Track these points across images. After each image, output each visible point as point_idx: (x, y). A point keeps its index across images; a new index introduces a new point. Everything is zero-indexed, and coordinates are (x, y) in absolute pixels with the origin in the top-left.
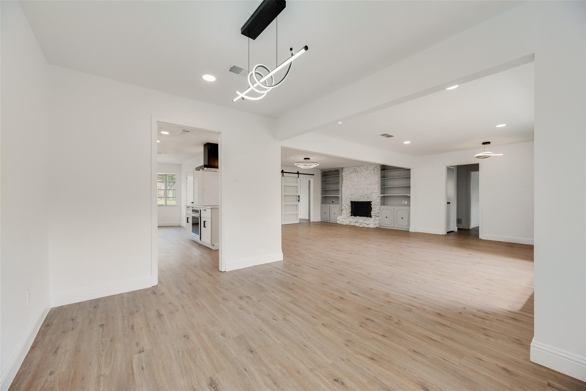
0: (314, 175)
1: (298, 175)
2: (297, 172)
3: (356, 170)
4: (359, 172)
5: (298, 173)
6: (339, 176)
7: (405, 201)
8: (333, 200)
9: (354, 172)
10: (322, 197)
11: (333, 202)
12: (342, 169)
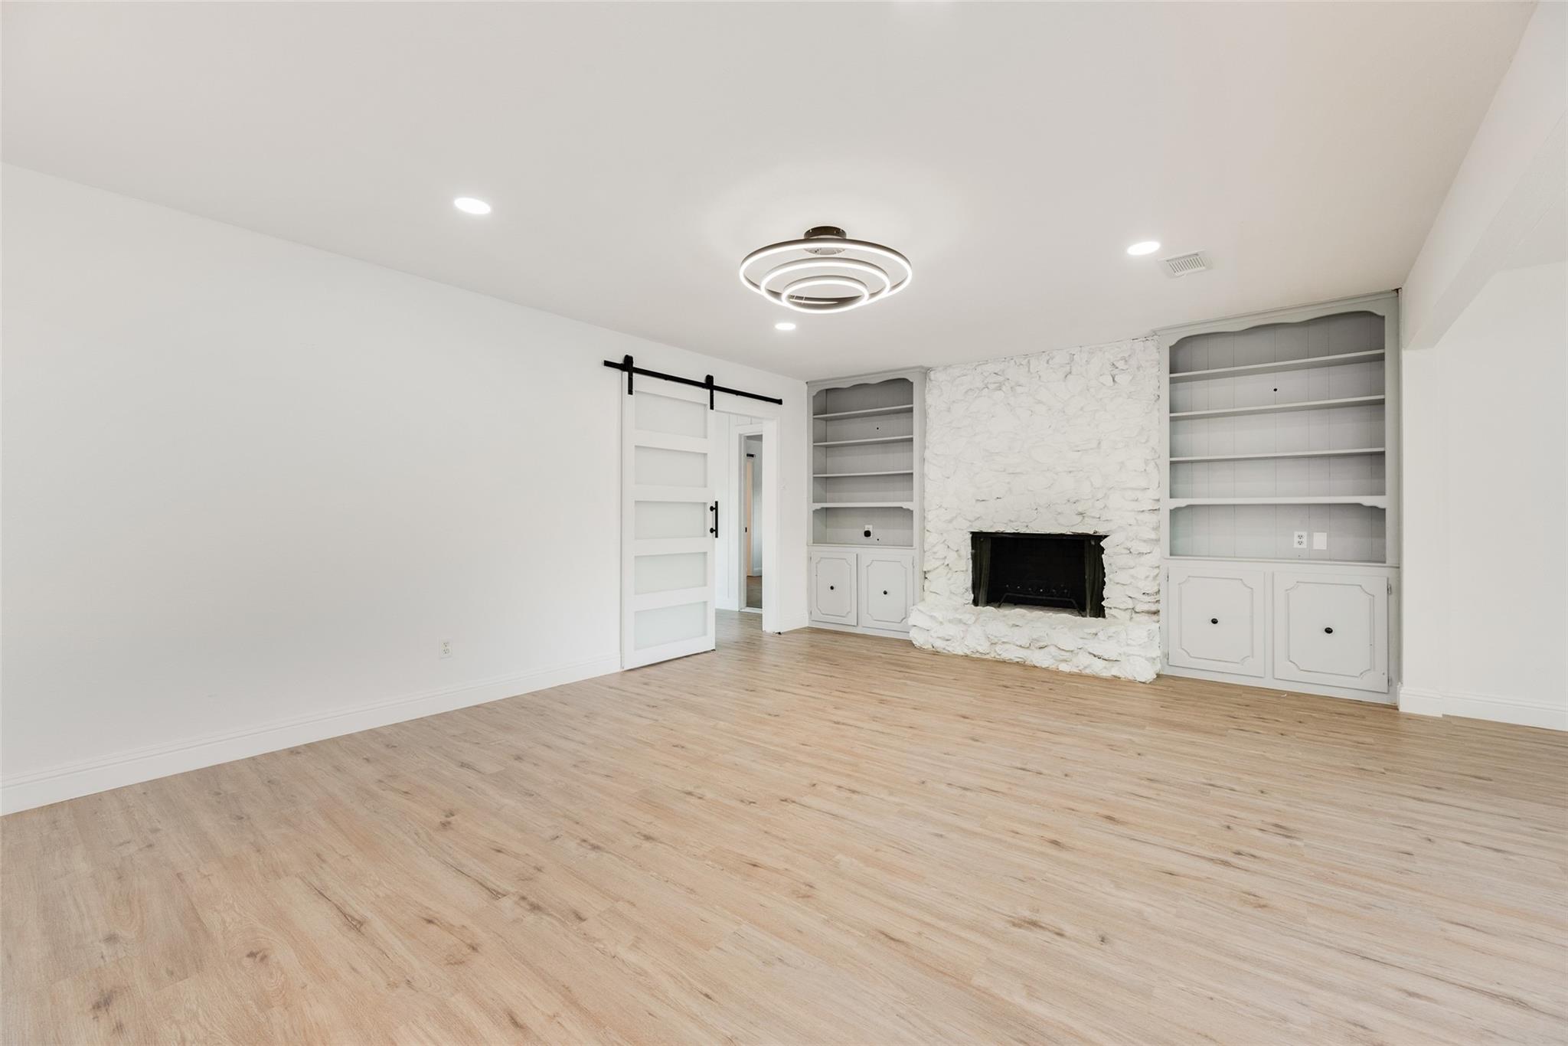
0: (780, 402)
1: (709, 391)
2: (703, 380)
3: (1001, 379)
4: (1019, 390)
5: (709, 384)
6: (911, 410)
7: (1310, 536)
8: (868, 527)
9: (992, 387)
10: (816, 512)
11: (867, 534)
12: (925, 372)
